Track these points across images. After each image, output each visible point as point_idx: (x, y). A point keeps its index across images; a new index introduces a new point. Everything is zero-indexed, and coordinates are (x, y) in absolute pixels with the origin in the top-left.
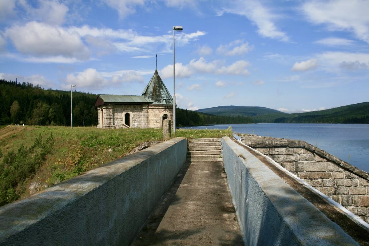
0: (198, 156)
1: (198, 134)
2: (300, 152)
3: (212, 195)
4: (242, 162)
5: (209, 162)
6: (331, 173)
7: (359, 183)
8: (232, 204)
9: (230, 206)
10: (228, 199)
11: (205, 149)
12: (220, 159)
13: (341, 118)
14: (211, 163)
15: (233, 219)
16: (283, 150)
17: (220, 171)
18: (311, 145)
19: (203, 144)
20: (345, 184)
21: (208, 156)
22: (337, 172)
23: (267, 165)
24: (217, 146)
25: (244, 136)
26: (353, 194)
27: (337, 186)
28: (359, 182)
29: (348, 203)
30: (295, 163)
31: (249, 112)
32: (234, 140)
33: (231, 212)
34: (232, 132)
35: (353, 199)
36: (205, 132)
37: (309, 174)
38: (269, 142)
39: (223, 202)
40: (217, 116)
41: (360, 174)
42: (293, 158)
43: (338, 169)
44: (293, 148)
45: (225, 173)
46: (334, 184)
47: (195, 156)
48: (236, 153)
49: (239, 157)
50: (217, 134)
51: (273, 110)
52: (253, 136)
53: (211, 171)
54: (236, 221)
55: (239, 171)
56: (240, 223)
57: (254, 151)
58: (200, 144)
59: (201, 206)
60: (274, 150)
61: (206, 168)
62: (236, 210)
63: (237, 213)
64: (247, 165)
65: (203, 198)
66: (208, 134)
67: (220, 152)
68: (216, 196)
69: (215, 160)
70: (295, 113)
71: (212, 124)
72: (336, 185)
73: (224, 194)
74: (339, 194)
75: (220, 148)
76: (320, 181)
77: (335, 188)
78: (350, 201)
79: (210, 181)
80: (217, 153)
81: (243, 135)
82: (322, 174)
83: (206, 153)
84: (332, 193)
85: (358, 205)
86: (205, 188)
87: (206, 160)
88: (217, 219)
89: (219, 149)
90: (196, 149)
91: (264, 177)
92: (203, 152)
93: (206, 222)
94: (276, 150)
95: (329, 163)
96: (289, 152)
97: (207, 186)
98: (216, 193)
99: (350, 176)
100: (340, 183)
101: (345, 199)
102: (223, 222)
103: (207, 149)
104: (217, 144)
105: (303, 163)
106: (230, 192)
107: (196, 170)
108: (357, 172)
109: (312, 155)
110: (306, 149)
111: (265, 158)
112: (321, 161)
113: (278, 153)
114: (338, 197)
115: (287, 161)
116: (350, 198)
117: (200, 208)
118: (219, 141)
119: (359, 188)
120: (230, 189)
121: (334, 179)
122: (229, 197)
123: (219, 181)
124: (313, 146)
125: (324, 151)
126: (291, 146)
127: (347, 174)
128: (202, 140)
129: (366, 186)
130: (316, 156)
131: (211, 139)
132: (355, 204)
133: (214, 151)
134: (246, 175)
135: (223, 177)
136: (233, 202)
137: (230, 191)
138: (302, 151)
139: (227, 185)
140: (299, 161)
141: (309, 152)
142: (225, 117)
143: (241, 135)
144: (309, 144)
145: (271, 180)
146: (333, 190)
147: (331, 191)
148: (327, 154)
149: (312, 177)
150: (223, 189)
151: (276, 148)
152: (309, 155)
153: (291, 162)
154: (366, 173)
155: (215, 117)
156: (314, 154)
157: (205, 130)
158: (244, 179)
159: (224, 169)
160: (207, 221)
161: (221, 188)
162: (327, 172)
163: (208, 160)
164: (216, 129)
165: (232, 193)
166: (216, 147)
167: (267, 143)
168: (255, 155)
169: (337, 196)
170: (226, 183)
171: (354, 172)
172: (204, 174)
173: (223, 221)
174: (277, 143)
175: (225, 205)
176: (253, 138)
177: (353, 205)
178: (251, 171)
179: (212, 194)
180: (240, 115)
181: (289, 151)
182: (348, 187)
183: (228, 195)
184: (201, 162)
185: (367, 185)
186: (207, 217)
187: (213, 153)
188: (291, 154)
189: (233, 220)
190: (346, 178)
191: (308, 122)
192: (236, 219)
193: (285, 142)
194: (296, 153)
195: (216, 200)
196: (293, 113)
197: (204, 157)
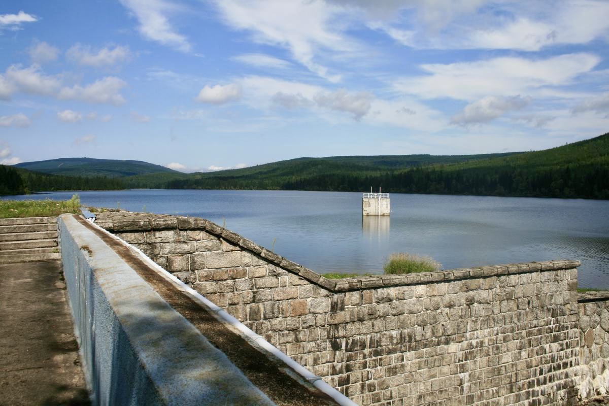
0: (11, 252)
1: (12, 210)
2: (197, 238)
3: (34, 323)
4: (85, 259)
5: (32, 261)
6: (247, 268)
7: (288, 281)
8: (73, 336)
9: (69, 340)
10: (65, 328)
11: (25, 237)
12: (56, 256)
13: (267, 182)
14: (38, 263)
15: (72, 362)
16: (170, 234)
17: (55, 277)
18: (215, 224)
19: (20, 228)
20: (268, 284)
21: (31, 251)
22: (256, 267)
23: (127, 262)
24: (49, 232)
25: (102, 212)
26: (279, 299)
27: (256, 288)
28: (288, 279)
29: (273, 313)
30: (189, 255)
31: (117, 169)
32: (81, 219)
33: (70, 350)
34: (79, 205)
35: (281, 306)
36: (27, 206)
37: (213, 273)
38: (144, 221)
39: (55, 334)
40: (57, 176)
41: (289, 268)
42: (186, 247)
43: (258, 262)
44: (186, 230)
45: (63, 279)
46: (252, 287)
47: (5, 251)
48: (78, 243)
49: (82, 250)
50: (49, 209)
51: (159, 166)
52: (118, 211)
53: (36, 278)
54: (78, 365)
55: (82, 276)
56: (85, 369)
57: (111, 238)
58: (15, 228)
59: (10, 347)
60: (154, 235)
61: (26, 273)
62: (79, 346)
63: (82, 352)
64: (92, 264)
65: (14, 331)
66: (31, 210)
67: (55, 241)
68: (41, 324)
69: (45, 258)
70: (196, 173)
71: (45, 191)
72: (254, 287)
73: (58, 319)
74: (260, 301)
75: (56, 235)
76: (230, 282)
77: (254, 293)
78: (276, 310)
79: (33, 296)
80: (50, 245)
81: (100, 210)
82: (234, 272)
83: (28, 246)
84: (249, 300)
85: (288, 315)
86: (22, 311)
87: (28, 259)
88: (41, 368)
89: (54, 236)
90: (7, 238)
91: (118, 283)
92: (20, 244)
93: (16, 375)
94: (158, 234)
95: (245, 253)
96: (180, 238)
97: (26, 308)
98: (42, 319)
99: (275, 272)
100: (261, 283)
101: (268, 308)
102: (52, 372)
103: (29, 237)
104: (50, 228)
105: (202, 256)
106: (70, 314)
107: (5, 279)
108: (285, 265)
109: (218, 241)
110: (207, 231)
111: (127, 250)
112: (232, 251)
113: (161, 240)
114: (258, 306)
115: (177, 253)
116: (276, 306)
117: (8, 350)
118: (54, 222)
119: (288, 289)
120: (71, 308)
121: (252, 278)
122: (67, 324)
123: (50, 295)
124: (218, 227)
125: (235, 234)
126: (181, 227)
127: (271, 269)
128: (20, 221)
129: (299, 285)
130: (224, 242)
131: (38, 219)
132: (282, 314)
133: (44, 240)
134: (91, 282)
135: (59, 287)
136: (74, 333)
137: (70, 312)
138: (202, 235)
139: (67, 301)
140: (196, 253)
141: (212, 237)
142: (71, 178)
143: (97, 211)
144: (212, 224)
145: (130, 288)
146: (251, 295)
147: (248, 297)
148: (240, 239)
149: (218, 277)
150: (58, 309)
151: (158, 231)
152: (212, 242)
153: (183, 254)
154: (298, 266)
155: (52, 178)
156: (220, 240)
157: (27, 202)
158: (88, 289)
159: (62, 273)
160: (21, 374)
161: (54, 309)
162: (241, 268)
163: (32, 259)
164: (50, 201)
165: (74, 316)
166: (46, 234)
167: (142, 223)
168: (111, 246)
169: (257, 304)
170: (64, 299)
171: (281, 265)
172: (21, 285)
173: (53, 369)
174: (160, 223)
175: (60, 339)
176: (117, 216)
177: (280, 315)
178: (97, 274)
179: (34, 321)
180: (101, 175)
181: (180, 236)
182: (272, 289)
183: (66, 320)
184: (18, 262)
185: (299, 283)
186: (20, 366)
187: (41, 245)
188: (182, 240)
189: (73, 364)
190: (269, 276)
191: (218, 187)
192: (78, 362)
193: (172, 221)
194: (191, 239)
195: (41, 332)
196: (193, 172)
197: (25, 252)
